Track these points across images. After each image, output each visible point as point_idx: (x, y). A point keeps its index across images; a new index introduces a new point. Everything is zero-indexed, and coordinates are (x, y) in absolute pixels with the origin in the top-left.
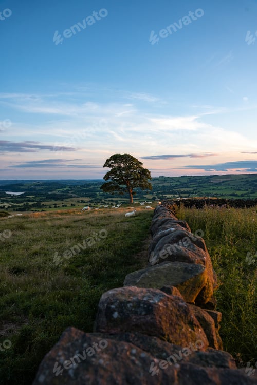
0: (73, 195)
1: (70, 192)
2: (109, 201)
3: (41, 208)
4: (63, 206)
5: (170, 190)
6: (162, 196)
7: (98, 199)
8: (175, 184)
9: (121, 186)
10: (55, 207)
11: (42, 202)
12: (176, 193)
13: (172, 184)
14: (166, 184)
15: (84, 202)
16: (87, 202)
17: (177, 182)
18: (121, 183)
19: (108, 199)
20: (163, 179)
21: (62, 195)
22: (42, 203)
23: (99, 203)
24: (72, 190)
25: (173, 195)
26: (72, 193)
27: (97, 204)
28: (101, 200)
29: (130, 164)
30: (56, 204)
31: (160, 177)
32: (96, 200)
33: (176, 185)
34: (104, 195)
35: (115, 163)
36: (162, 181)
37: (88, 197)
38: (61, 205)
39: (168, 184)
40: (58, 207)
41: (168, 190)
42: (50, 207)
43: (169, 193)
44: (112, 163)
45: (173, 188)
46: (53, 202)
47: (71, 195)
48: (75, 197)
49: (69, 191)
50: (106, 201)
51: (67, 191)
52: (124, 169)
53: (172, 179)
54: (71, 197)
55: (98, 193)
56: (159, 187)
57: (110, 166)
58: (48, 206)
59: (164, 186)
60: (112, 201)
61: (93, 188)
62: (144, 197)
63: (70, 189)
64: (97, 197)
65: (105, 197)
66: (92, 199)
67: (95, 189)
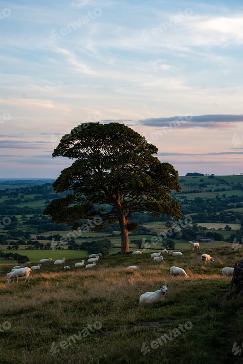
5: (215, 211)
6: (195, 228)
7: (20, 233)
8: (229, 194)
9: (97, 206)
12: (232, 220)
13: (221, 193)
14: (204, 195)
17: (234, 189)
18: (96, 200)
19: (47, 234)
20: (199, 181)
23: (22, 243)
25: (223, 226)
27: (17, 248)
28: (27, 235)
29: (124, 149)
31: (188, 174)
32: (13, 235)
33: (234, 199)
34: (36, 222)
35: (84, 146)
36: (193, 185)
39: (212, 196)
41: (209, 210)
43: (214, 220)
44: (78, 146)
45: (225, 205)
50: (43, 238)
52: (106, 162)
53: (222, 180)
56: (186, 202)
57: (70, 154)
59: (199, 200)
60: (58, 238)
61: (6, 202)
62: (145, 229)
64: (18, 229)
65: (39, 229)
66: (4, 232)
67: (13, 206)
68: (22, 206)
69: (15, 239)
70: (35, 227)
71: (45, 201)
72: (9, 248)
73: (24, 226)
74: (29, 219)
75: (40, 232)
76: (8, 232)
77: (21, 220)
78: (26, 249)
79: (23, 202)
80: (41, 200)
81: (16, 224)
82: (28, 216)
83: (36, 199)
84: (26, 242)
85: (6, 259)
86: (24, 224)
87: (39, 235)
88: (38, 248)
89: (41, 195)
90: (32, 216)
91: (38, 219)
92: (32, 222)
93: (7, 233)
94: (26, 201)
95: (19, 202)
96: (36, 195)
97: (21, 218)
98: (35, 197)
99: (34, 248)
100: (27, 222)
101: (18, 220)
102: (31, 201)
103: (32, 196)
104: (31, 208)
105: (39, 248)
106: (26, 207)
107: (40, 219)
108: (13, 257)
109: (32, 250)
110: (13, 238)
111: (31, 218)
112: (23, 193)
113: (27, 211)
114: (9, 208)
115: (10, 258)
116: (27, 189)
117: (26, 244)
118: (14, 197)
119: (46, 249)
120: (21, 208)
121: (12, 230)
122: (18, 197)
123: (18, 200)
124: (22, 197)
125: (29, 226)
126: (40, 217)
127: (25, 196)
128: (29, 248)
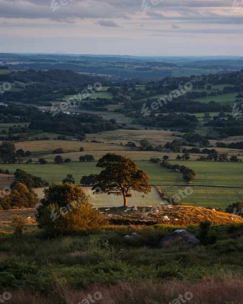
0: (120, 119)
1: (111, 107)
2: (232, 146)
3: (14, 162)
4: (82, 159)
7: (197, 138)
10: (58, 161)
11: (17, 139)
15: (150, 149)
16: (158, 149)
19: (228, 141)
21: (82, 119)
22: (19, 146)
23: (195, 151)
24: (116, 101)
26: (116, 111)
27: (187, 158)
30: (59, 151)
32: (191, 140)
34: (220, 124)
37: (165, 127)
38: (75, 156)
40: (68, 161)
42: (42, 162)
46: (52, 143)
47: (113, 121)
48: (123, 126)
49: (106, 102)
51: (100, 104)
54: (110, 126)
55: (200, 116)
58: (36, 154)
61: (188, 95)
63: (109, 97)
64: (197, 132)
65: (221, 133)
66: (179, 136)
67: (196, 100)
68: (206, 101)
69: (190, 145)
70: (217, 130)
71: (236, 94)
72: (179, 158)
73: (205, 128)
74: (212, 119)
75: (222, 137)
76: (185, 135)
77: (202, 119)
78: (198, 160)
79: (209, 95)
80: (232, 92)
81: (196, 125)
82: (213, 115)
83: (226, 91)
84: (201, 149)
85: (171, 172)
86: (206, 125)
87: (220, 141)
88: (211, 159)
89: (233, 86)
90: (216, 114)
91: (223, 120)
92: (215, 124)
93: (183, 137)
94: (213, 94)
95: (204, 95)
96: (227, 85)
97: (203, 117)
98: (225, 88)
99: (207, 158)
100: (209, 123)
101: (199, 119)
102: (220, 93)
103: (221, 87)
104: (218, 104)
105: (213, 160)
106: (212, 102)
107: (226, 119)
108: (180, 169)
109: (205, 161)
110: (188, 143)
111: (215, 118)
112: (211, 82)
113: (213, 107)
114: (190, 103)
115: (176, 170)
116: (217, 76)
117: (200, 153)
118: (199, 88)
119: (221, 160)
120: (204, 104)
121: (189, 133)
122: (203, 88)
123: (203, 93)
124: (209, 88)
125: (212, 128)
126: (227, 116)
127: (213, 87)
128: (202, 159)
